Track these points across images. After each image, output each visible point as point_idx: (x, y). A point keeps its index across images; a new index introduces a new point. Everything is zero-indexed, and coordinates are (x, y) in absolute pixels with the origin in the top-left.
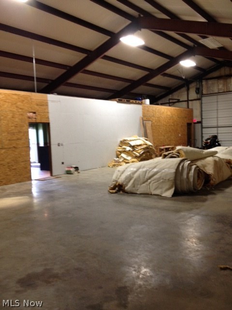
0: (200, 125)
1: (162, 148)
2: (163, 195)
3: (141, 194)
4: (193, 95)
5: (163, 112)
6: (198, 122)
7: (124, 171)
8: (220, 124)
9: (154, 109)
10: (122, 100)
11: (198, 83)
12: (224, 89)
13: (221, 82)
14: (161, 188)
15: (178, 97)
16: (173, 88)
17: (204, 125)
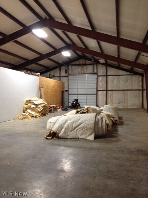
0: (67, 92)
1: (51, 106)
2: (87, 139)
3: (71, 139)
4: (63, 73)
5: (50, 83)
6: (66, 91)
7: (55, 122)
8: (79, 93)
9: (46, 80)
10: (28, 72)
11: (66, 66)
12: (81, 72)
13: (80, 67)
14: (85, 134)
15: (54, 74)
16: (51, 68)
17: (70, 92)
